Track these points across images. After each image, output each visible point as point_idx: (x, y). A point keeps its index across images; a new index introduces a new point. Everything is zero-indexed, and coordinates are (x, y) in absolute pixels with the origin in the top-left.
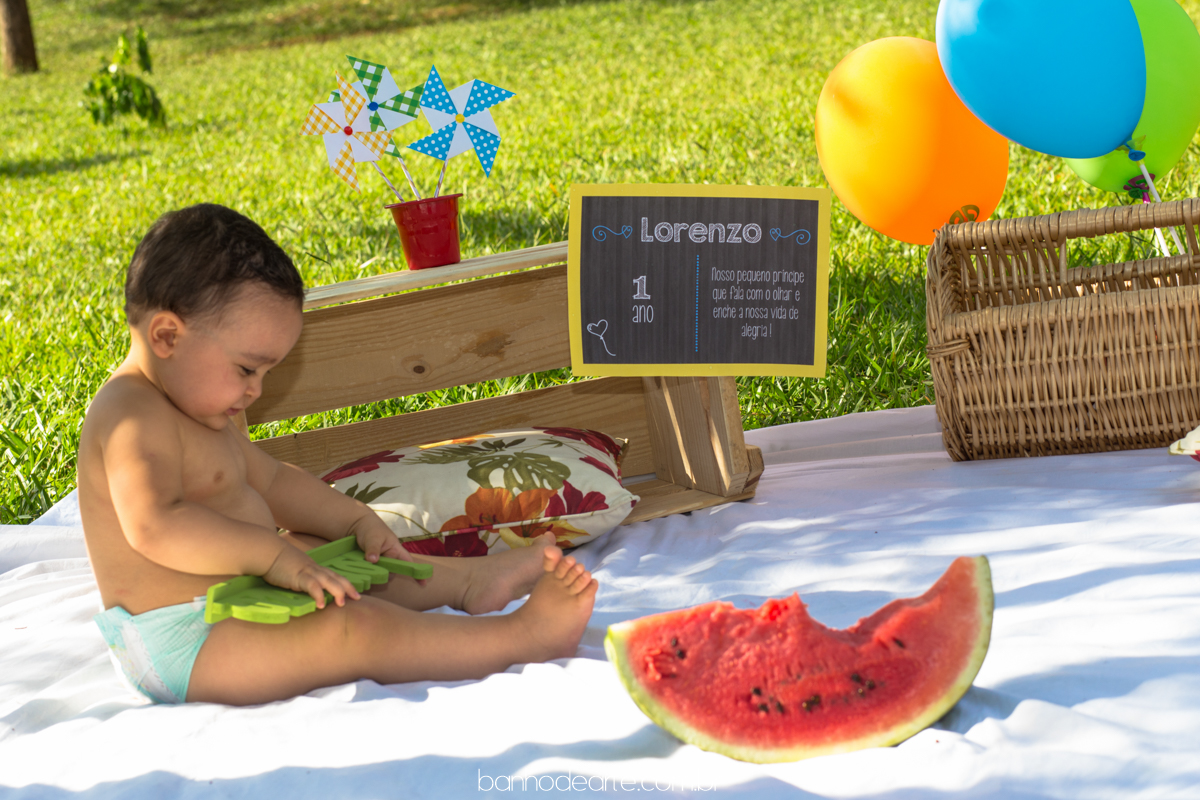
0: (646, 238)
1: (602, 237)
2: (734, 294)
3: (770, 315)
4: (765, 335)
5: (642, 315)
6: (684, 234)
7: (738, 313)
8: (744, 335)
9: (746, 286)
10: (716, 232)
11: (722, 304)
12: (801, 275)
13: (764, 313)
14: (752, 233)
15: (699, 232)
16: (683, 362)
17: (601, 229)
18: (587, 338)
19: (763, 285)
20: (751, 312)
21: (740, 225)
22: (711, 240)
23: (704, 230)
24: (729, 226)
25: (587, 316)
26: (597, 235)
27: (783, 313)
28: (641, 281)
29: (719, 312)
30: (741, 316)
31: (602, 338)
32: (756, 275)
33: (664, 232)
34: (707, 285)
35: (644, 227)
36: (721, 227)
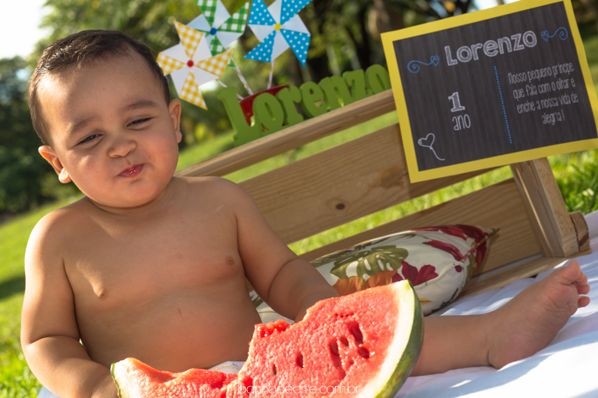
0: (451, 62)
1: (417, 69)
2: (530, 91)
3: (559, 103)
4: (560, 119)
5: (461, 123)
6: (480, 52)
7: (536, 105)
8: (545, 122)
9: (536, 82)
10: (505, 45)
11: (522, 101)
12: (570, 65)
13: (555, 102)
14: (530, 39)
15: (492, 48)
16: (502, 154)
17: (414, 63)
18: (419, 151)
19: (548, 80)
20: (546, 103)
21: (520, 35)
22: (502, 52)
23: (495, 45)
24: (513, 37)
25: (416, 135)
26: (411, 68)
27: (568, 100)
28: (454, 97)
29: (522, 108)
30: (539, 108)
31: (431, 148)
32: (542, 72)
33: (465, 54)
34: (508, 89)
35: (448, 54)
36: (507, 39)
